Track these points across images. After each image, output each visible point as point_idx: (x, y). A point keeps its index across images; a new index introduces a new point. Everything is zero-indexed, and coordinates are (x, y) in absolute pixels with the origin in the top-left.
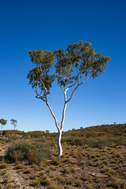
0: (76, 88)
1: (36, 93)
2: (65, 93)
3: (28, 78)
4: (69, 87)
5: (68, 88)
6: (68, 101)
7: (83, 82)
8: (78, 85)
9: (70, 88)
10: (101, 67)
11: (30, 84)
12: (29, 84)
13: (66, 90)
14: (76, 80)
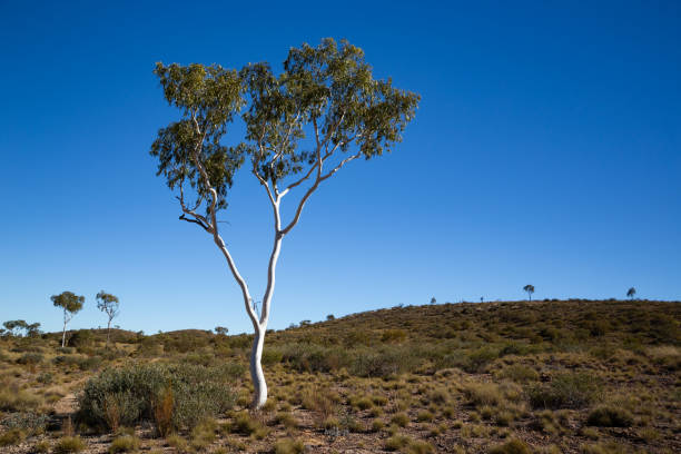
0: (311, 191)
1: (182, 203)
2: (277, 204)
3: (155, 153)
4: (290, 187)
5: (287, 191)
6: (285, 231)
7: (333, 172)
9: (292, 189)
10: (392, 123)
11: (162, 175)
12: (158, 174)
13: (280, 196)
14: (311, 162)
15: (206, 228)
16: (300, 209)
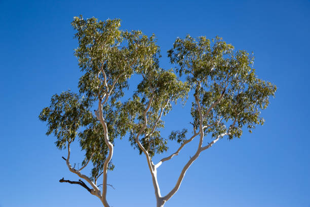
0: (192, 159)
1: (68, 163)
2: (155, 173)
3: (44, 119)
4: (163, 160)
5: (161, 163)
6: (167, 198)
7: (213, 142)
8: (200, 150)
9: (165, 162)
11: (52, 134)
12: (48, 134)
13: (156, 166)
14: (179, 141)
15: (89, 190)
16: (182, 176)
